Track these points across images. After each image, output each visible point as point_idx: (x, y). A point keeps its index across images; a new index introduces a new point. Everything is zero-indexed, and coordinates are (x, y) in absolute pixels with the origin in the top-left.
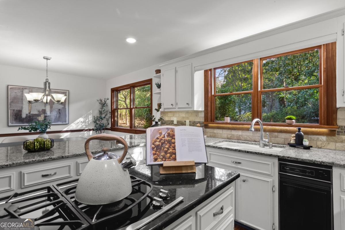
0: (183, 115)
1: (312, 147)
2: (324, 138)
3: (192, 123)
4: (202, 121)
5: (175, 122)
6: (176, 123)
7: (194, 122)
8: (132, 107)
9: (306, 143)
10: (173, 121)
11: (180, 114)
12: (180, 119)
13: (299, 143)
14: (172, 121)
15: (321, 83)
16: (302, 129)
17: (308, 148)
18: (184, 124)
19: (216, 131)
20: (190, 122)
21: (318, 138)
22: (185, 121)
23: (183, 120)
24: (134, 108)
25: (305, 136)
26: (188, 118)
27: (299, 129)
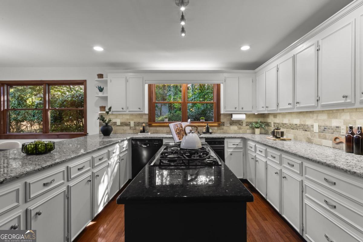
0: (128, 117)
1: (212, 133)
2: (216, 128)
3: (136, 124)
4: (146, 121)
5: (118, 123)
6: (120, 124)
7: (139, 123)
8: (47, 108)
9: (210, 131)
10: (116, 122)
11: (124, 116)
12: (123, 121)
13: (208, 131)
14: (114, 122)
15: (214, 101)
16: (209, 124)
17: (211, 133)
18: (128, 125)
19: (158, 129)
20: (134, 122)
21: (214, 129)
22: (130, 123)
23: (128, 121)
24: (50, 109)
25: (210, 128)
26: (132, 120)
27: (207, 124)
